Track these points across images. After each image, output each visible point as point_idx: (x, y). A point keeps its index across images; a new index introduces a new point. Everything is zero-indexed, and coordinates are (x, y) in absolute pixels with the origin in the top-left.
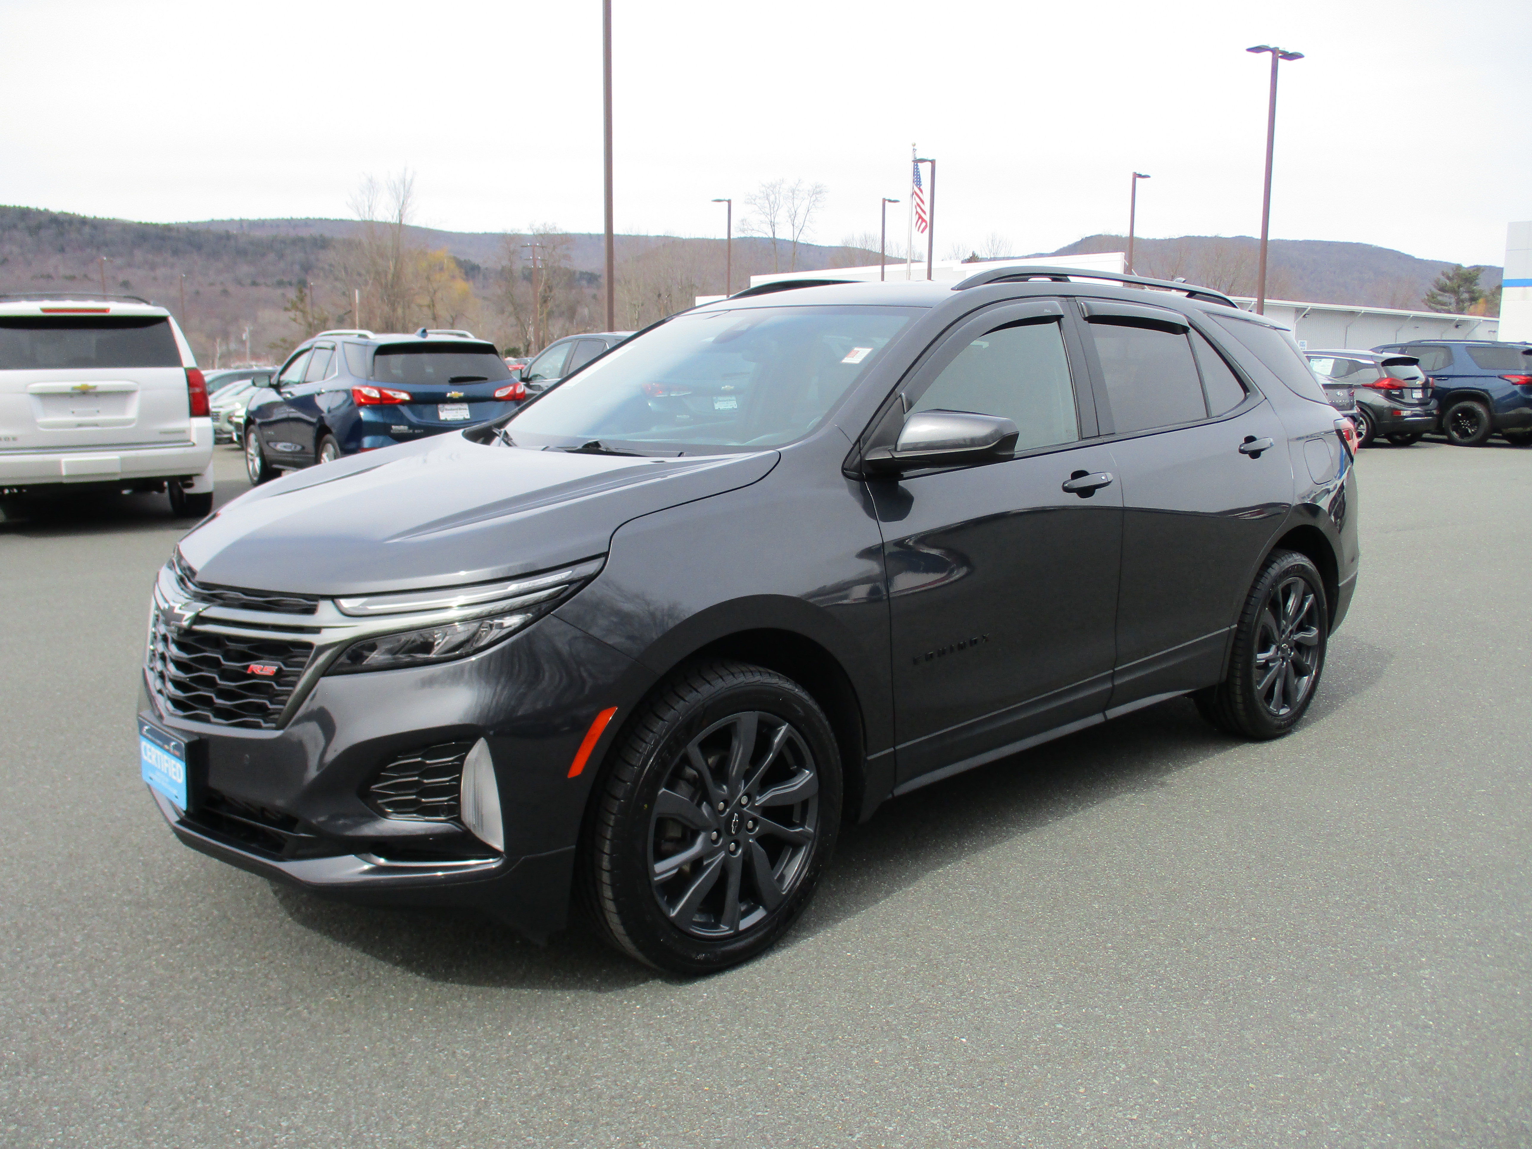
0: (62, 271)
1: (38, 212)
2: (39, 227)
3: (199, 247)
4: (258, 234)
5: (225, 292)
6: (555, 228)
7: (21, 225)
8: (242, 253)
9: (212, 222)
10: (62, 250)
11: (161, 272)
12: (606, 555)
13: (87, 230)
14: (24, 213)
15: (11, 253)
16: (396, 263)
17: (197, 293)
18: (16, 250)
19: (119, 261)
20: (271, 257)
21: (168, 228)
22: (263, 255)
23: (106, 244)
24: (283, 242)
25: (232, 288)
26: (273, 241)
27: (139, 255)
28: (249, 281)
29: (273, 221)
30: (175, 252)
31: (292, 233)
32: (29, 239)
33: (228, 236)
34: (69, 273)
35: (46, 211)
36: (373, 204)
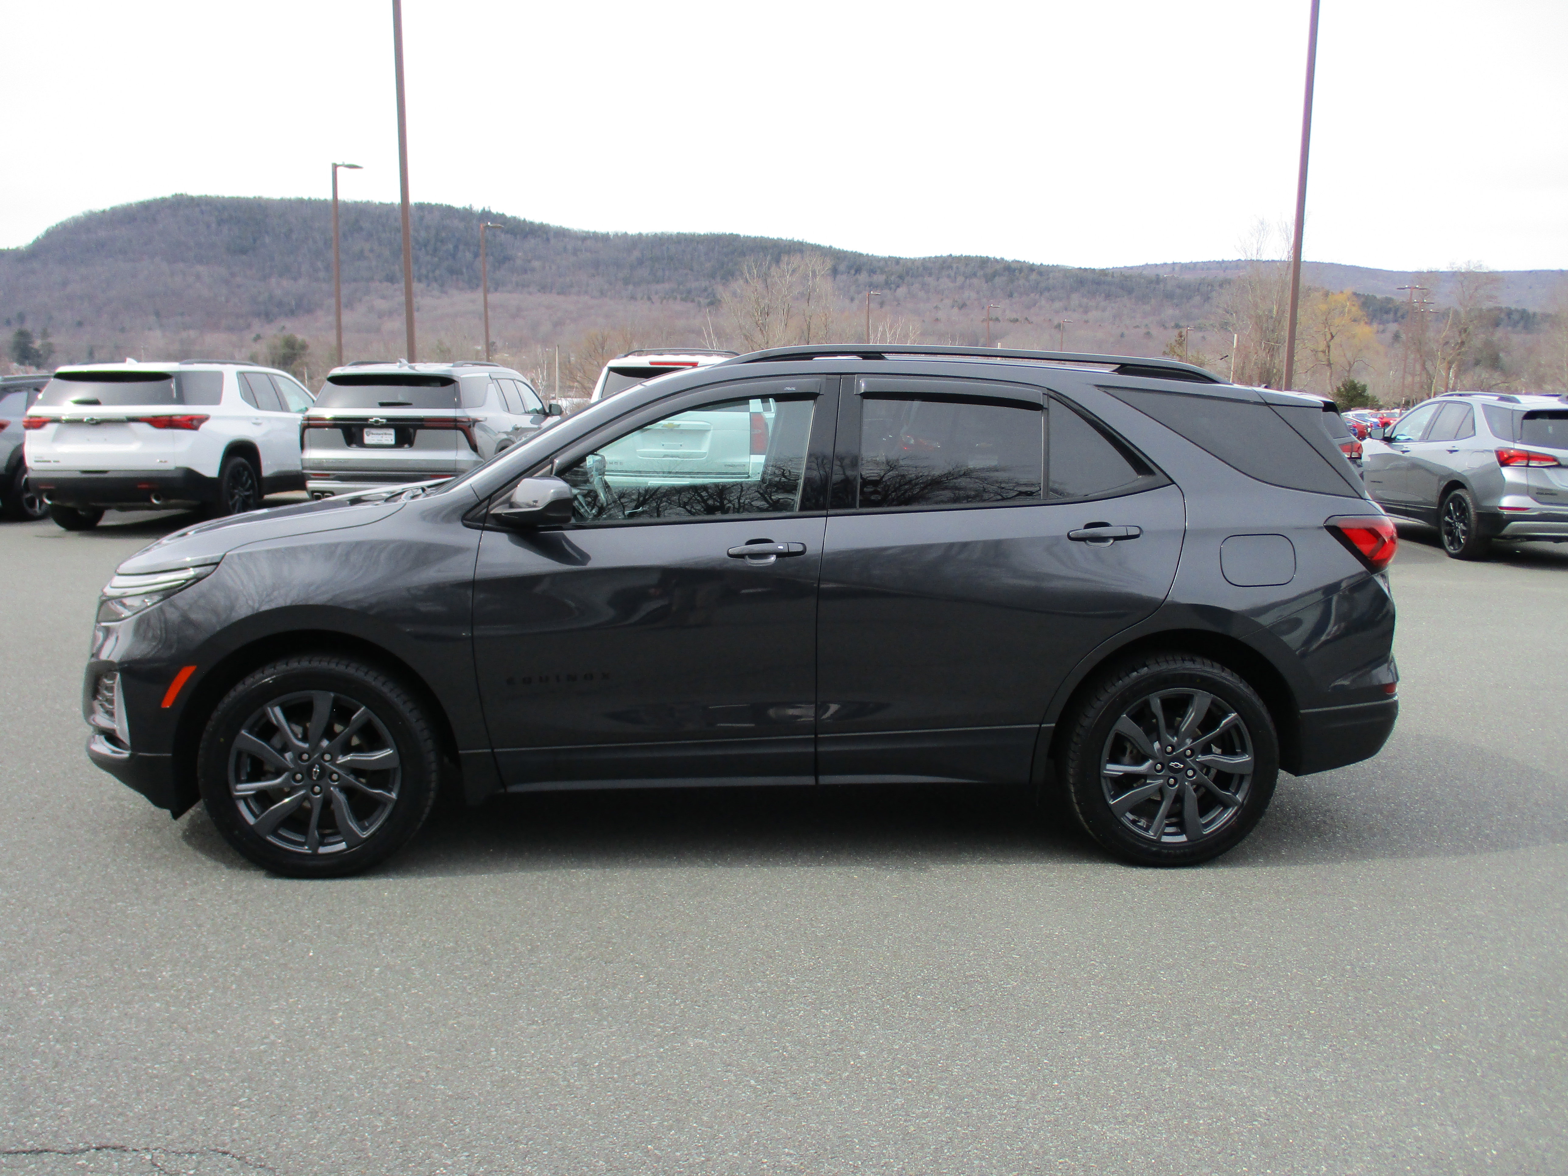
0: (1010, 315)
1: (996, 261)
2: (995, 274)
3: (1130, 291)
4: (1188, 277)
5: (1148, 334)
6: (1480, 266)
7: (980, 273)
8: (1169, 296)
9: (1147, 266)
10: (1011, 295)
11: (1093, 315)
12: (217, 564)
13: (1034, 276)
14: (984, 262)
15: (969, 298)
16: (1279, 308)
17: (1122, 335)
18: (973, 295)
19: (1058, 305)
20: (1197, 299)
21: (1104, 272)
22: (1189, 298)
23: (1048, 289)
24: (1211, 285)
25: (1154, 331)
26: (1200, 284)
27: (1075, 298)
28: (1173, 324)
29: (1204, 263)
30: (1108, 296)
31: (1221, 275)
32: (985, 286)
33: (1158, 280)
34: (1014, 316)
35: (1002, 259)
36: (1262, 247)
